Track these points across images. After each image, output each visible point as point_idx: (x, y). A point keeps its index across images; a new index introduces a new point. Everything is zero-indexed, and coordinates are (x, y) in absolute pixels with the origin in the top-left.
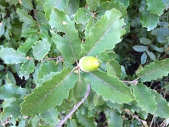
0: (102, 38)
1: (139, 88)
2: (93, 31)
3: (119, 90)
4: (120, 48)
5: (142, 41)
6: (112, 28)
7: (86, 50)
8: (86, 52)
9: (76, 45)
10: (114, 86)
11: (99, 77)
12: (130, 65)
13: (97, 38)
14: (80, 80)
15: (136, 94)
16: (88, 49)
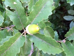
0: (40, 12)
1: (67, 44)
2: (34, 8)
3: (52, 45)
4: (54, 18)
5: (69, 12)
6: (46, 6)
7: (30, 20)
8: (30, 22)
9: (23, 18)
10: (50, 43)
11: (40, 38)
12: (63, 32)
13: (37, 13)
14: (26, 42)
15: (64, 49)
16: (31, 20)
